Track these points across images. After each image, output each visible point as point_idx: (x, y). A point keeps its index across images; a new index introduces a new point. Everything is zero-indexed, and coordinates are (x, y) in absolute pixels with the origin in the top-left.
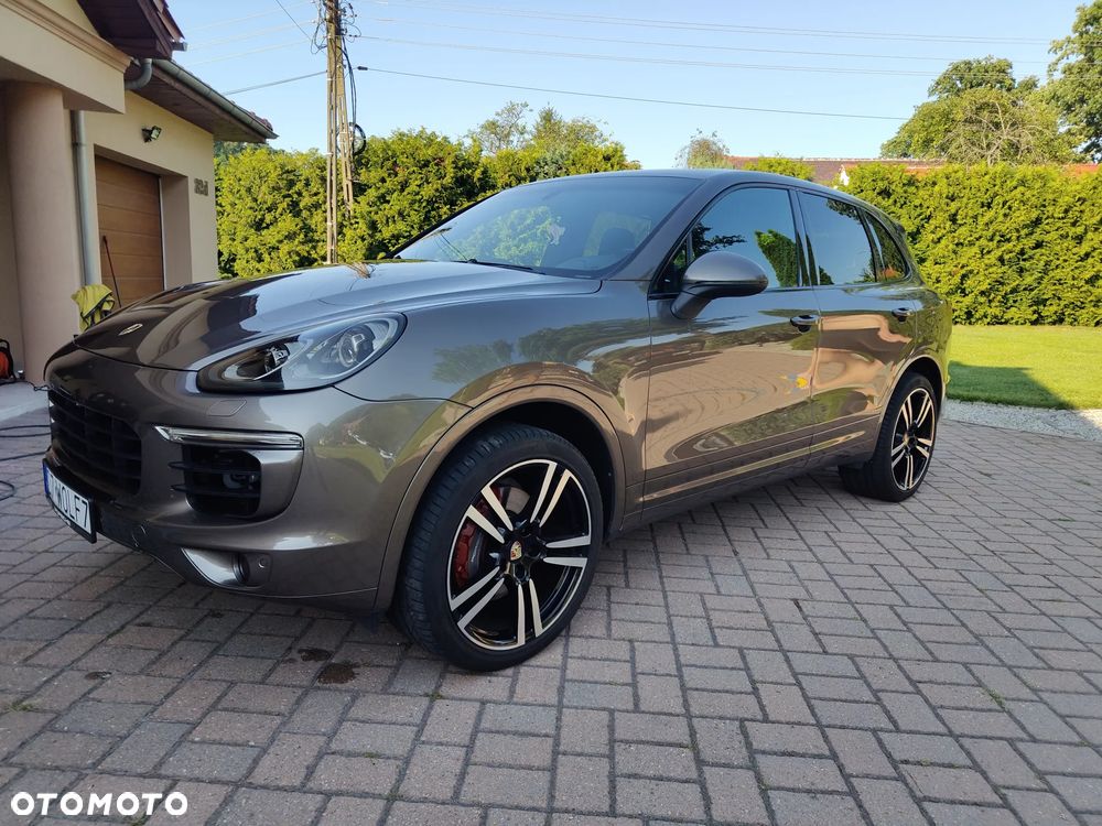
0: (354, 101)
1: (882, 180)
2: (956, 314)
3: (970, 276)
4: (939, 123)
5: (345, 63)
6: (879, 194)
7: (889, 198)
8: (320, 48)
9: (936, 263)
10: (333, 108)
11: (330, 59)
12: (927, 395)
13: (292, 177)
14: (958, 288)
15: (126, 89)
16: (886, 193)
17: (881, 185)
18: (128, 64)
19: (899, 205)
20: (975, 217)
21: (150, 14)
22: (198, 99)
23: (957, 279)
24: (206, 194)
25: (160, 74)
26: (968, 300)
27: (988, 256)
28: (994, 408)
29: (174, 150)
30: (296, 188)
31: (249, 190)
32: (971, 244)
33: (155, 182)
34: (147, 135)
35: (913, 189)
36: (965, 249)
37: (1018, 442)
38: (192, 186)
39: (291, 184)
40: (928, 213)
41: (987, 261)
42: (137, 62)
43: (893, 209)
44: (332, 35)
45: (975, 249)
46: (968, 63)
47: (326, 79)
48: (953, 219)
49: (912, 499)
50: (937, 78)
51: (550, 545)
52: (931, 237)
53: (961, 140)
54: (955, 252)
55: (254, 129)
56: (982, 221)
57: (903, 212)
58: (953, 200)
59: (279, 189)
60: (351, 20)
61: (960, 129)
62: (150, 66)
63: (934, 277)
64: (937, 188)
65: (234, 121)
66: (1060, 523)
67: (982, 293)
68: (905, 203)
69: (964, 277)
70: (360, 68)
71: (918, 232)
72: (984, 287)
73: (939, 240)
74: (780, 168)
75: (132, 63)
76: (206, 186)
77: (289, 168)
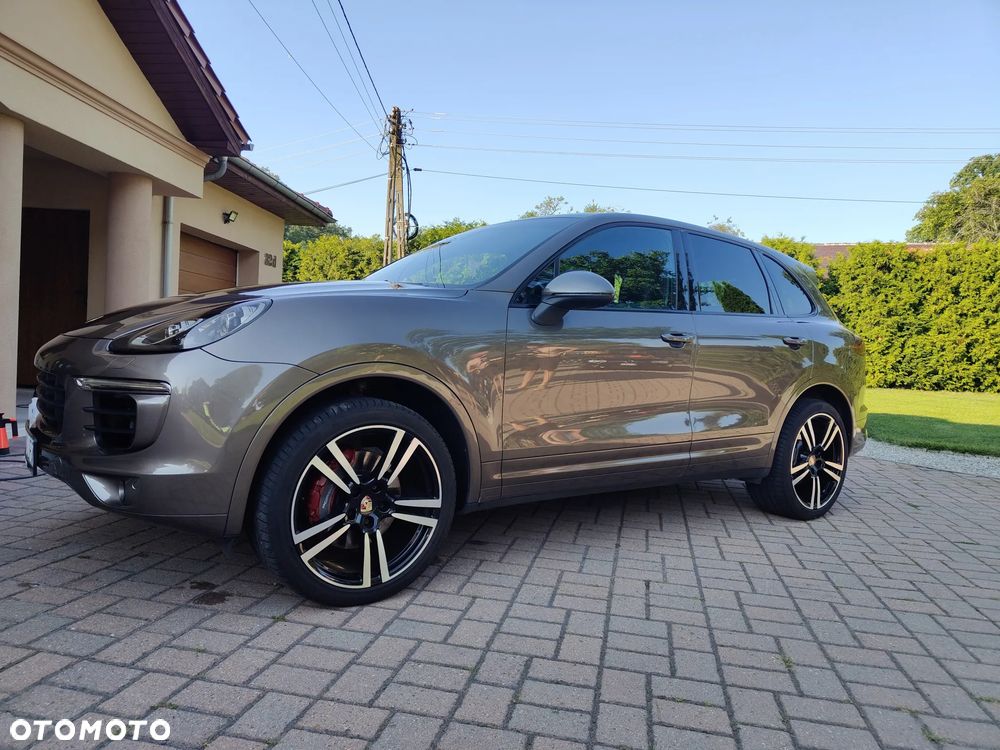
0: (410, 196)
1: (882, 256)
2: (963, 381)
3: (976, 345)
4: (948, 209)
5: (404, 165)
6: (879, 269)
7: (890, 272)
8: (384, 154)
9: (940, 333)
10: (392, 202)
11: (391, 163)
12: (833, 421)
13: (357, 257)
14: (964, 356)
15: (205, 181)
16: (886, 268)
17: (881, 261)
18: (208, 161)
19: (899, 278)
20: (978, 289)
21: (224, 122)
22: (267, 189)
23: (962, 348)
24: (275, 266)
25: (234, 170)
26: (974, 368)
27: (993, 327)
28: (960, 457)
29: (249, 230)
30: (359, 267)
31: (321, 268)
32: (975, 315)
33: (233, 255)
34: (226, 219)
35: (913, 264)
36: (969, 319)
37: (967, 484)
38: (262, 258)
39: (356, 263)
40: (929, 286)
41: (992, 331)
42: (216, 160)
43: (894, 282)
44: (394, 144)
45: (980, 320)
46: (989, 157)
47: (387, 179)
48: (956, 291)
49: (822, 519)
50: (958, 171)
51: (398, 503)
52: (933, 308)
53: (971, 224)
54: (959, 322)
55: (317, 216)
56: (985, 294)
57: (905, 285)
58: (954, 275)
59: (345, 267)
60: (410, 132)
61: (970, 213)
62: (225, 163)
63: (938, 345)
64: (937, 263)
65: (300, 209)
66: (960, 545)
67: (989, 361)
68: (906, 277)
69: (969, 346)
70: (415, 170)
71: (920, 303)
72: (991, 355)
73: (942, 311)
74: (782, 246)
75: (211, 160)
76: (275, 260)
77: (355, 250)
